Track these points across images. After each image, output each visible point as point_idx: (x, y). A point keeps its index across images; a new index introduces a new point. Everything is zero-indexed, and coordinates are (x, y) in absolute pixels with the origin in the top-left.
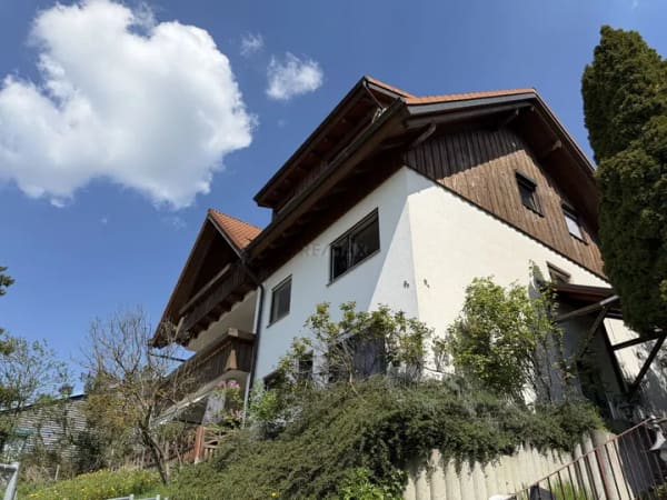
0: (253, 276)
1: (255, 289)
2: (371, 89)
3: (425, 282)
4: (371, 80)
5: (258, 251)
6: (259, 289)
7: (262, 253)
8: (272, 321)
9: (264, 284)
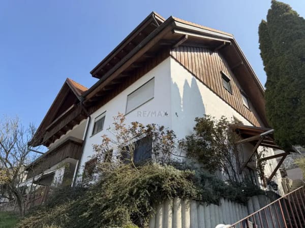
0: (85, 111)
1: (86, 118)
2: (156, 19)
3: (176, 114)
4: (156, 14)
5: (89, 97)
6: (88, 118)
7: (91, 99)
8: (93, 134)
9: (91, 116)
